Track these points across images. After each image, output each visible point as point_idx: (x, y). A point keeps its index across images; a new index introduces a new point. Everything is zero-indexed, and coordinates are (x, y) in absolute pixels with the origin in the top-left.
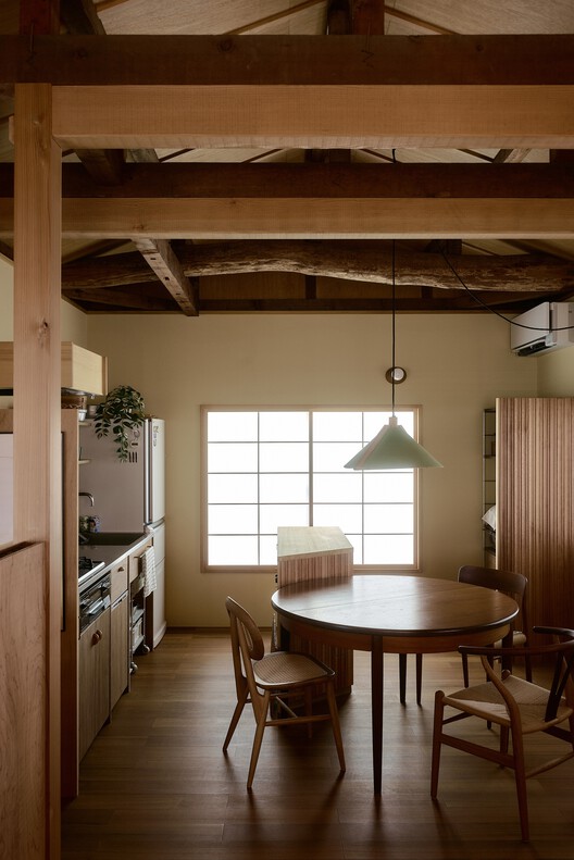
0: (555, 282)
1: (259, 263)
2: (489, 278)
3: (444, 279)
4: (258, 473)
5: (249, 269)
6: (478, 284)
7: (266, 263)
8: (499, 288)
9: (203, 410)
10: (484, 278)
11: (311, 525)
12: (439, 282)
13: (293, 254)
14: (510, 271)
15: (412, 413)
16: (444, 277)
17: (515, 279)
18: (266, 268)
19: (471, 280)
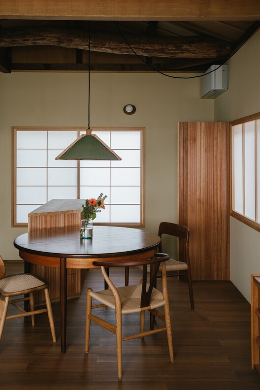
0: (213, 53)
1: (35, 40)
2: (174, 50)
3: (146, 51)
4: (47, 168)
5: (30, 43)
6: (167, 54)
7: (39, 40)
8: (180, 56)
9: (14, 130)
10: (170, 50)
11: (79, 198)
12: (144, 52)
13: (54, 35)
14: (185, 46)
15: (140, 132)
16: (146, 49)
17: (188, 51)
18: (40, 43)
19: (162, 51)
